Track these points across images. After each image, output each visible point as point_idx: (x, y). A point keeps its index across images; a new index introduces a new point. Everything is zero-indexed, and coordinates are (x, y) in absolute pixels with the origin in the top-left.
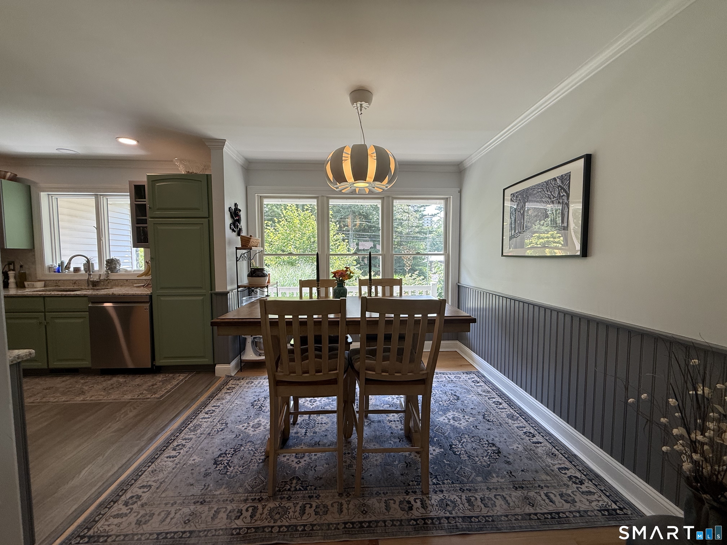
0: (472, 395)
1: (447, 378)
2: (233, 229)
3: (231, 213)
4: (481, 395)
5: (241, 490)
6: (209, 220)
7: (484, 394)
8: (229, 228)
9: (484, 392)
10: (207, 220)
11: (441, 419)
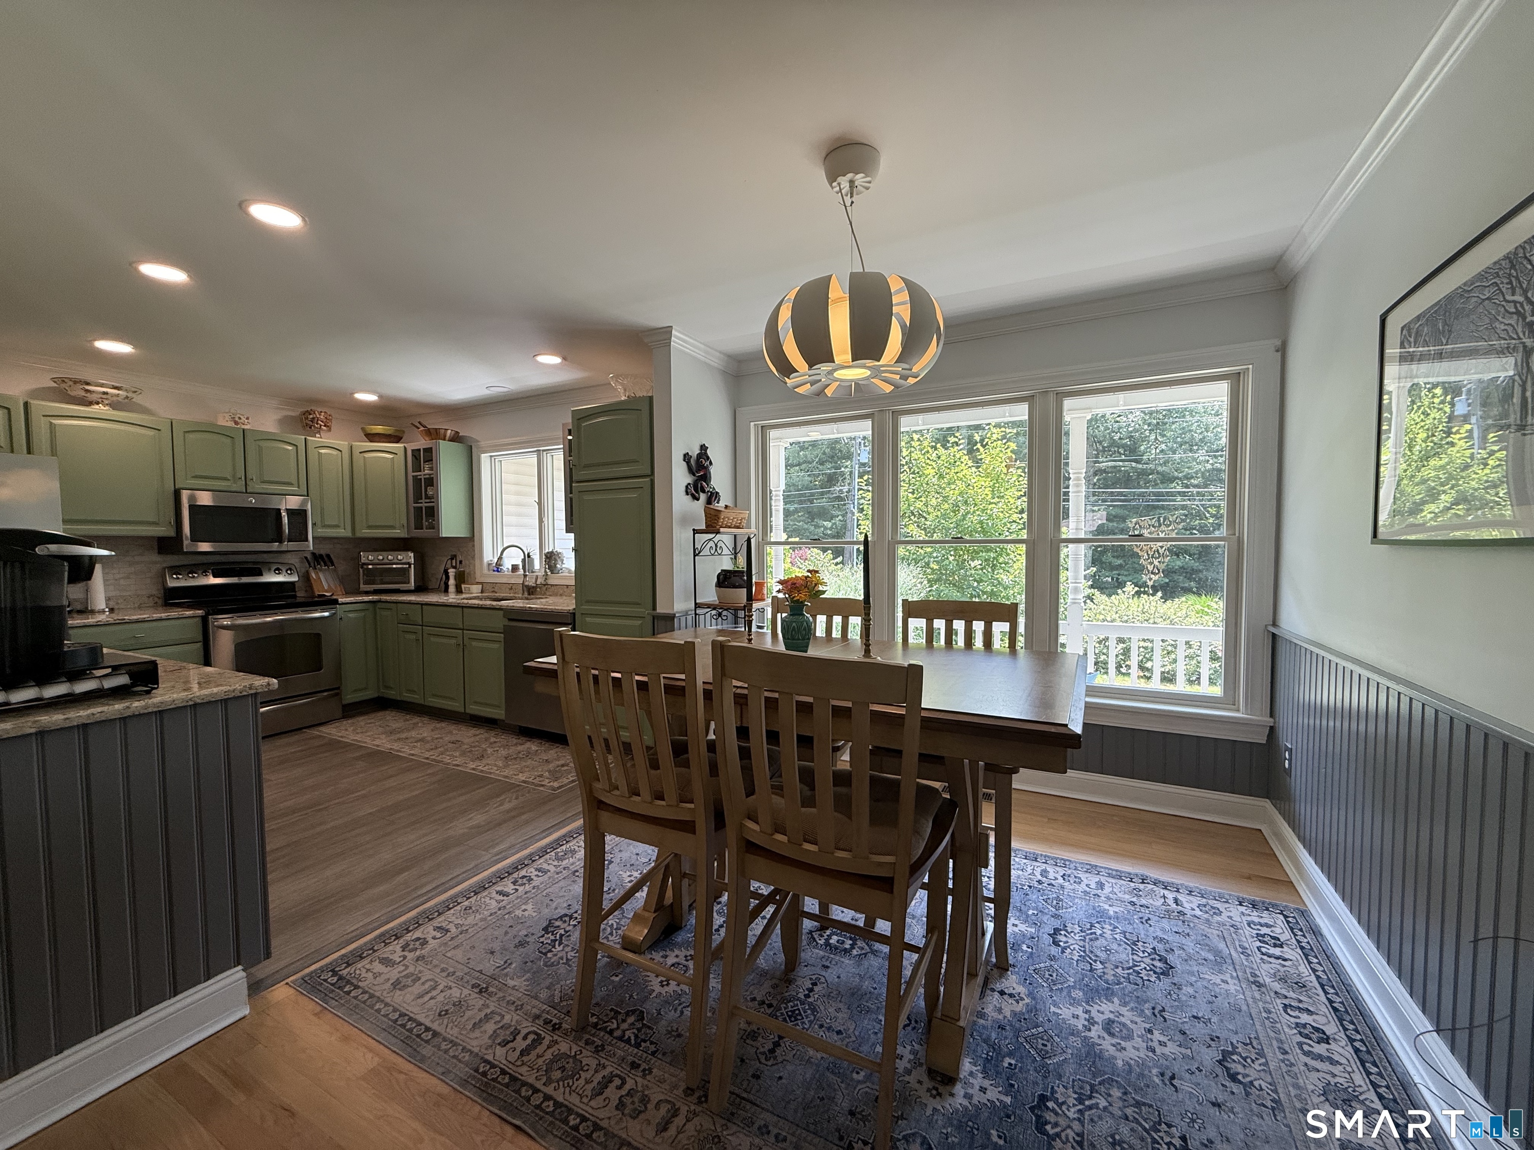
0: (1227, 977)
1: (1171, 902)
2: (694, 494)
3: (688, 464)
4: (1260, 985)
5: (543, 995)
6: (652, 481)
7: (1277, 986)
9: (1283, 980)
10: (648, 479)
11: (1066, 1012)
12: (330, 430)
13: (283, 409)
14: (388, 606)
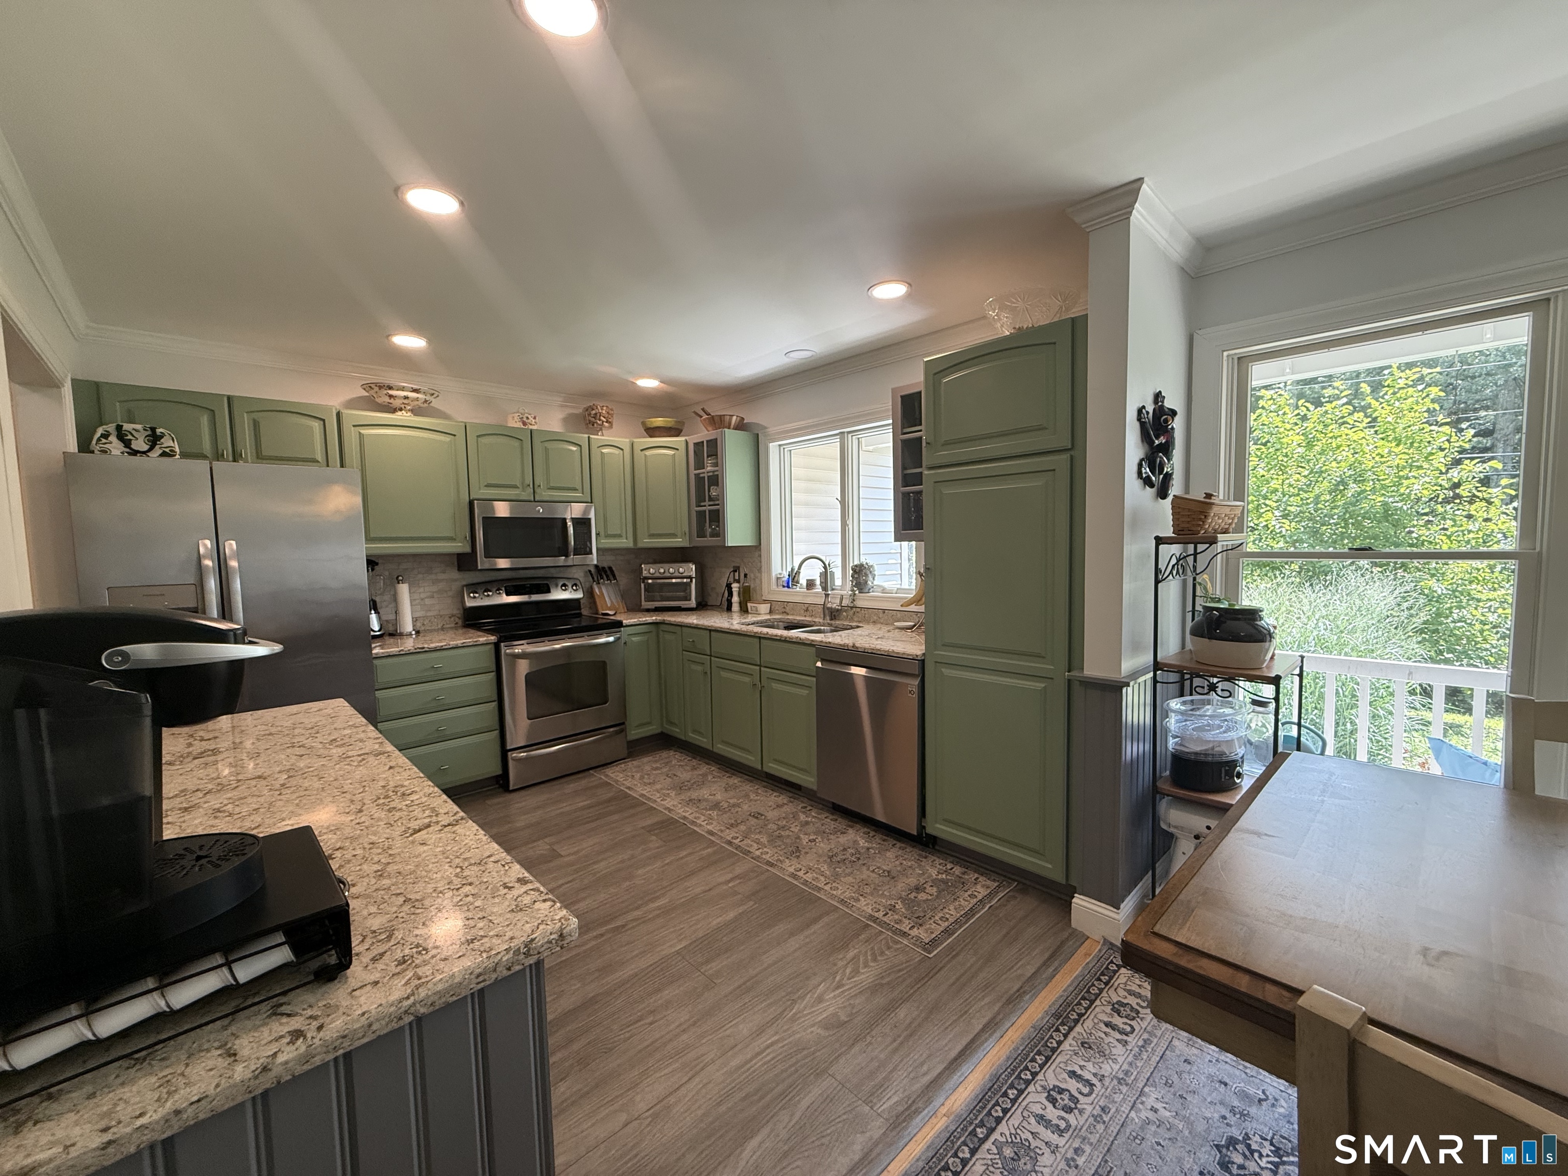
2: (1148, 477)
3: (1143, 425)
6: (1072, 457)
8: (1135, 475)
10: (1065, 457)
12: (611, 427)
13: (567, 406)
14: (672, 629)
